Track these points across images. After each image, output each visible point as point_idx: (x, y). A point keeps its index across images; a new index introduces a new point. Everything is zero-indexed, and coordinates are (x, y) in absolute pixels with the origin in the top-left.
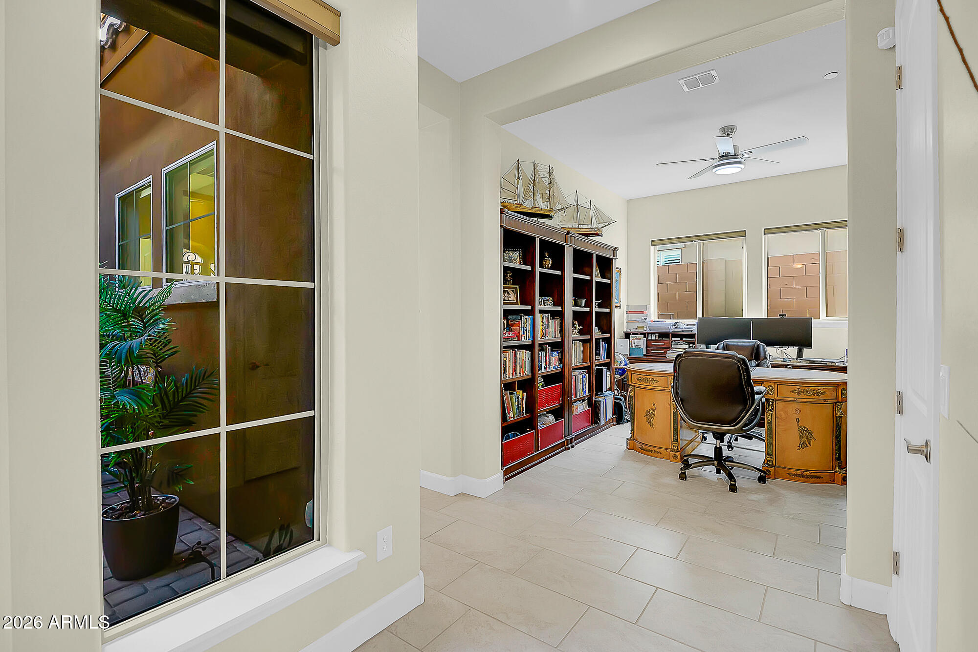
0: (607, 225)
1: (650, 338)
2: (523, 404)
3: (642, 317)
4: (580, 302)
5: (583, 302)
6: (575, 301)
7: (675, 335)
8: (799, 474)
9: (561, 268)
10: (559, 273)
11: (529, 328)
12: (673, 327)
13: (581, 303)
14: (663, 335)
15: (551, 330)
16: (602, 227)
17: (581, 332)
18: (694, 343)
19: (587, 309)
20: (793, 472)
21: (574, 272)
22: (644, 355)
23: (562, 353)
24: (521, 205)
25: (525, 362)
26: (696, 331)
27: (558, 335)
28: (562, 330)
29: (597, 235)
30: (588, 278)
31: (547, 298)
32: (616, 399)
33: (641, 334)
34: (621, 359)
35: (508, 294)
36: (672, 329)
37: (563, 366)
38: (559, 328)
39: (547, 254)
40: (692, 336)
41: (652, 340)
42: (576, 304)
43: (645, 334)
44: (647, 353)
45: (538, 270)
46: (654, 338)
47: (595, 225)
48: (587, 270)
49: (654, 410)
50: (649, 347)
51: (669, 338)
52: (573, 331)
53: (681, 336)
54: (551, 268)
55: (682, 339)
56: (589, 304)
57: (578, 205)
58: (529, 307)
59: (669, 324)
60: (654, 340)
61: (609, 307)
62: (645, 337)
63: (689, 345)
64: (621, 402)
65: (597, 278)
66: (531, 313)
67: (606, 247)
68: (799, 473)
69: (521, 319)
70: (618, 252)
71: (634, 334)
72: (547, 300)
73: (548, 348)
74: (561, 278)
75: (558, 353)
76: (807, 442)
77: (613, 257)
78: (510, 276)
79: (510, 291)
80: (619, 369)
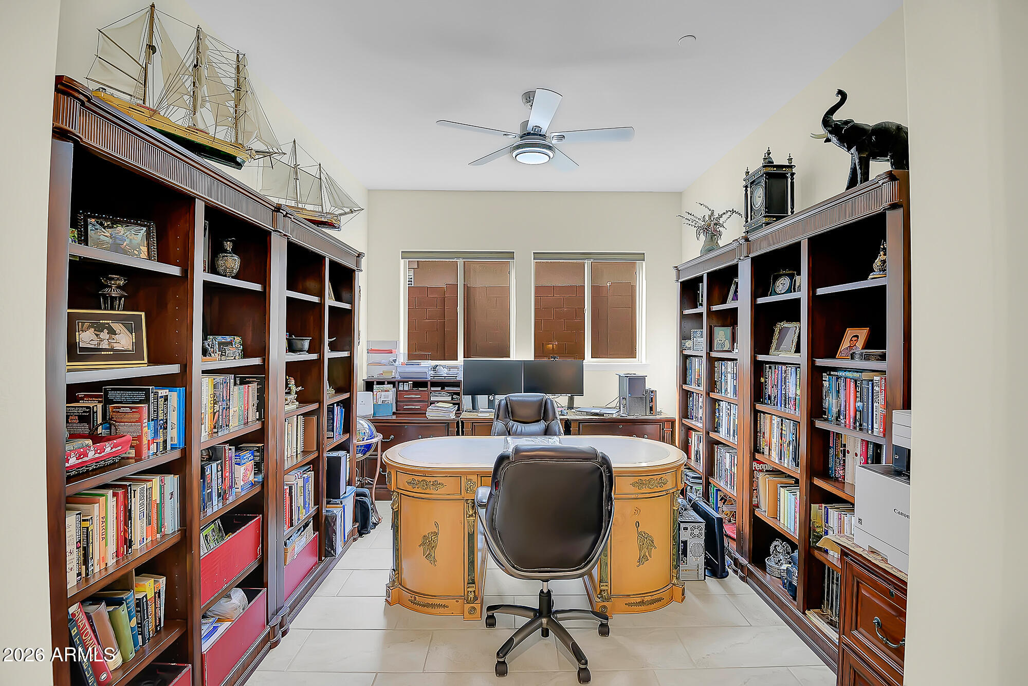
0: (348, 213)
1: (401, 388)
2: (157, 612)
3: (391, 357)
4: (299, 343)
5: (306, 344)
6: (290, 342)
7: (434, 384)
8: (640, 602)
9: (263, 277)
10: (257, 287)
11: (174, 418)
12: (432, 372)
13: (303, 345)
14: (419, 384)
15: (235, 408)
16: (341, 215)
17: (302, 399)
18: (458, 394)
19: (314, 356)
20: (632, 600)
21: (289, 288)
22: (394, 413)
23: (262, 451)
24: (155, 111)
25: (161, 506)
26: (460, 377)
27: (253, 415)
28: (262, 405)
29: (331, 225)
30: (315, 299)
31: (228, 339)
32: (358, 495)
33: (389, 383)
34: (364, 429)
35: (112, 332)
36: (429, 376)
37: (266, 478)
38: (256, 401)
39: (228, 246)
40: (457, 384)
41: (403, 391)
42: (291, 348)
43: (393, 383)
44: (397, 410)
45: (200, 276)
46: (406, 388)
47: (328, 207)
48: (312, 284)
49: (436, 534)
50: (400, 402)
51: (427, 387)
52: (286, 400)
53: (442, 385)
54: (236, 277)
55: (443, 388)
56: (316, 347)
57: (296, 166)
58: (174, 369)
59: (426, 368)
60: (406, 391)
61: (347, 347)
62: (394, 386)
63: (452, 396)
64: (365, 499)
65: (330, 301)
66: (181, 381)
67: (345, 249)
68: (639, 600)
69: (147, 401)
70: (364, 261)
71: (379, 383)
72: (230, 343)
73: (230, 451)
74: (261, 300)
75: (253, 454)
76: (647, 554)
77: (356, 269)
78: (119, 287)
79: (117, 327)
80: (361, 446)
